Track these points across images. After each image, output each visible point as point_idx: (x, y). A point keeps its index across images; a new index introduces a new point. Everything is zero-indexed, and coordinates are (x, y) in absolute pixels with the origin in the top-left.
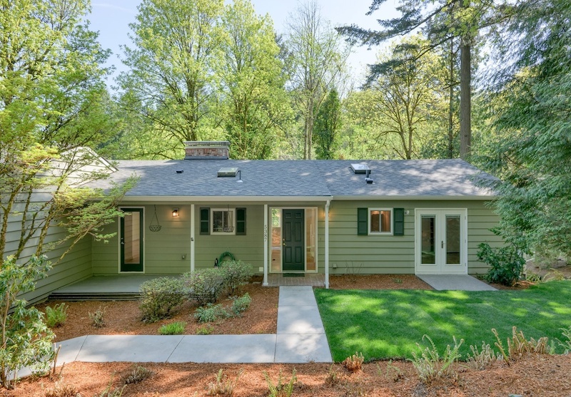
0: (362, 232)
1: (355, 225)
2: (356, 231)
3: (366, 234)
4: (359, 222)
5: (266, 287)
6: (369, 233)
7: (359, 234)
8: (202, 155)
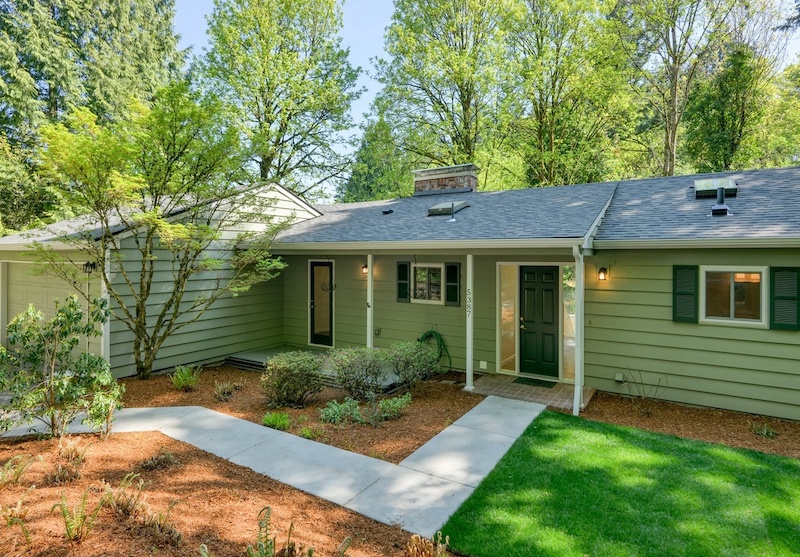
0: (684, 314)
1: (668, 300)
2: (668, 313)
3: (694, 320)
4: (675, 294)
5: (468, 393)
6: (702, 317)
7: (677, 319)
8: (436, 188)
